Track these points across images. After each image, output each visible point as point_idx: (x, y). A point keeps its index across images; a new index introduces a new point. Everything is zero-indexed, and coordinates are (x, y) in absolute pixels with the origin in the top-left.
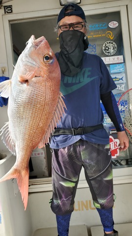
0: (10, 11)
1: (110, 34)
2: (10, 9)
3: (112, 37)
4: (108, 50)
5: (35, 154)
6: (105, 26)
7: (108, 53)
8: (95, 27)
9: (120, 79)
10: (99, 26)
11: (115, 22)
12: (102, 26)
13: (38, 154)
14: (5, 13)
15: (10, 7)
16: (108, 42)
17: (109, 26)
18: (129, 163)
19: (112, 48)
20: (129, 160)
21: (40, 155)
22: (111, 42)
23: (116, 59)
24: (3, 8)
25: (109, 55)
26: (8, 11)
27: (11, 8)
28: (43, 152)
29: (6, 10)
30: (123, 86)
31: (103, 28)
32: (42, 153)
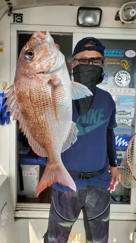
0: (20, 20)
1: (125, 63)
2: (20, 18)
3: (127, 67)
4: (120, 80)
5: (27, 174)
6: (121, 54)
7: (121, 83)
8: (110, 53)
9: (128, 113)
10: (115, 53)
11: (133, 52)
12: (118, 54)
13: (31, 174)
14: (14, 22)
15: (21, 15)
16: (123, 71)
17: (126, 54)
18: (124, 200)
19: (125, 79)
20: (124, 197)
21: (33, 176)
22: (125, 72)
23: (127, 92)
24: (12, 15)
25: (121, 86)
26: (18, 20)
27: (22, 17)
28: (36, 173)
29: (16, 19)
30: (130, 121)
31: (119, 56)
32: (34, 174)
